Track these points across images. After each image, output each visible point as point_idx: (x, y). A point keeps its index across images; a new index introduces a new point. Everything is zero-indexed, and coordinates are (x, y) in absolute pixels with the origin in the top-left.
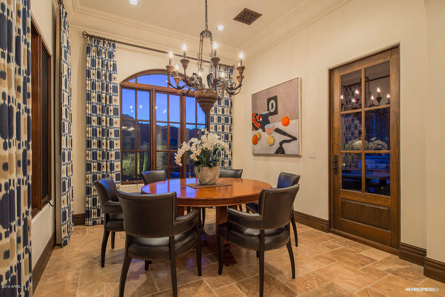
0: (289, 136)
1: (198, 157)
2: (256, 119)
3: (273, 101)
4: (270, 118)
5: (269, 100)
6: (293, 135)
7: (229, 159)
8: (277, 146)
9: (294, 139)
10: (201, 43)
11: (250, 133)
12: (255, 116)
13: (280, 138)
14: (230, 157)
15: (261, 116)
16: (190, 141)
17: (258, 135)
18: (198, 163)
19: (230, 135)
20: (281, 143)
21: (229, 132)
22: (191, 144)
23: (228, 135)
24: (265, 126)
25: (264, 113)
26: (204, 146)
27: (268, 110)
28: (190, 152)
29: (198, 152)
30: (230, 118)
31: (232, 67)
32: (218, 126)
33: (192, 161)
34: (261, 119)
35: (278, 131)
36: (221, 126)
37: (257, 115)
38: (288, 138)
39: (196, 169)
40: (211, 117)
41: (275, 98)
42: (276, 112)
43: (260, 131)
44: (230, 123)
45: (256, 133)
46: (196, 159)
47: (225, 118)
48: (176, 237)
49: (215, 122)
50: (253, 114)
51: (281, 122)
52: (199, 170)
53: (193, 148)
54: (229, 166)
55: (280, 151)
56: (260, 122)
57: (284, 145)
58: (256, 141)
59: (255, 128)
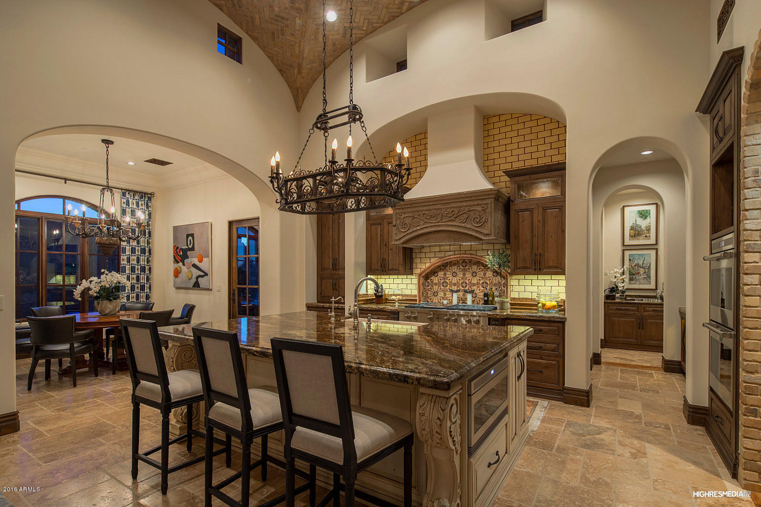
0: (203, 272)
1: (96, 292)
2: (177, 252)
3: (190, 238)
4: (189, 253)
5: (188, 236)
6: (206, 271)
7: (147, 292)
8: (194, 280)
9: (206, 274)
10: (102, 195)
11: (171, 266)
12: (176, 248)
13: (196, 273)
14: (148, 291)
15: (182, 249)
16: (89, 279)
17: (179, 268)
18: (97, 298)
19: (147, 268)
20: (197, 278)
21: (146, 264)
22: (91, 282)
23: (145, 267)
24: (185, 259)
25: (183, 248)
26: (103, 284)
27: (187, 246)
28: (89, 289)
29: (97, 289)
30: (147, 249)
31: (151, 194)
32: (131, 257)
33: (91, 297)
34: (181, 253)
35: (195, 266)
36: (135, 257)
37: (178, 248)
38: (203, 274)
39: (96, 302)
40: (123, 248)
41: (192, 235)
42: (193, 249)
43: (181, 264)
44: (147, 254)
45: (177, 265)
46: (95, 294)
47: (141, 249)
48: (75, 345)
49: (127, 253)
50: (174, 247)
51: (197, 259)
52: (98, 303)
53: (92, 286)
54: (146, 299)
55: (197, 285)
56: (180, 256)
57: (200, 279)
58: (177, 273)
59: (176, 261)
